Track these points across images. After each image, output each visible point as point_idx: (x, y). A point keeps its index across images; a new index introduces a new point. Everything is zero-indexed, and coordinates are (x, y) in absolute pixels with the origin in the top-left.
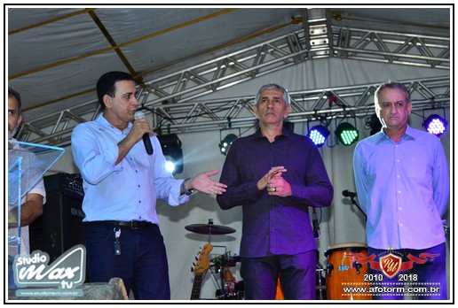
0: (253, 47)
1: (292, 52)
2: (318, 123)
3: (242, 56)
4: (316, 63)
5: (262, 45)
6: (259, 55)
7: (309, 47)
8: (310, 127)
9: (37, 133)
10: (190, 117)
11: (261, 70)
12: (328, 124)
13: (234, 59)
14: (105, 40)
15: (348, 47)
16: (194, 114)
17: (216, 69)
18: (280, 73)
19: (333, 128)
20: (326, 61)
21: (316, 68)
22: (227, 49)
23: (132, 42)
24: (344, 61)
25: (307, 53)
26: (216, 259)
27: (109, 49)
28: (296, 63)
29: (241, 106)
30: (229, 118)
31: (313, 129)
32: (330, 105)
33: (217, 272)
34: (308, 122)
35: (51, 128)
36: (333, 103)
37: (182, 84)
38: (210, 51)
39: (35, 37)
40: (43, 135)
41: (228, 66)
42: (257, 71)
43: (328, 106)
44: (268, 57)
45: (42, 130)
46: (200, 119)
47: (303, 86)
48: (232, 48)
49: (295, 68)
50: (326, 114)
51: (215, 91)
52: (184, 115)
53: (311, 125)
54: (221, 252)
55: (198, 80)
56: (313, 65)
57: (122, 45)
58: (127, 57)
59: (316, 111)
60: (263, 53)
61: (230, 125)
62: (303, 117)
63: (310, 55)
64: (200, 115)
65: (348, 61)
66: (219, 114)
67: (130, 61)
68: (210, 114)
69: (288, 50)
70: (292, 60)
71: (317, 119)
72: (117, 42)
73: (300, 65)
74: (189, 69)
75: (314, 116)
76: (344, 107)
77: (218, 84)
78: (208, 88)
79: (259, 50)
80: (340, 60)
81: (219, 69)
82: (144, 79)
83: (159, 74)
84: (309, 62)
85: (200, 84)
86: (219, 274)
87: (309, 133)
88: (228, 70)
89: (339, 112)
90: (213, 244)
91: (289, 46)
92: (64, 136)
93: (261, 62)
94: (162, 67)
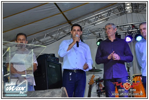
0: (106, 11)
1: (120, 12)
2: (129, 35)
3: (103, 14)
4: (127, 15)
5: (109, 10)
6: (109, 13)
7: (125, 10)
8: (126, 36)
9: (38, 41)
10: (87, 34)
11: (109, 18)
12: (132, 35)
13: (100, 15)
14: (59, 10)
15: (138, 9)
16: (88, 33)
17: (95, 18)
18: (116, 18)
19: (134, 36)
20: (131, 14)
21: (127, 16)
22: (98, 12)
23: (67, 11)
24: (137, 14)
25: (124, 12)
26: (96, 80)
27: (60, 13)
28: (121, 15)
29: (103, 30)
30: (99, 34)
31: (127, 36)
32: (133, 28)
33: (97, 84)
34: (125, 34)
35: (43, 39)
36: (134, 28)
37: (84, 24)
38: (93, 12)
39: (36, 10)
40: (40, 42)
41: (99, 17)
42: (108, 18)
43: (132, 29)
44: (112, 13)
45: (40, 40)
46: (90, 35)
47: (123, 23)
48: (100, 11)
49: (121, 17)
50: (131, 31)
51: (95, 25)
52: (85, 34)
53: (127, 35)
54: (98, 77)
55: (89, 22)
56: (126, 15)
57: (64, 12)
58: (66, 16)
59: (128, 30)
60: (110, 12)
61: (100, 36)
62: (124, 33)
63: (125, 12)
64: (90, 33)
65: (138, 14)
66: (96, 33)
67: (67, 17)
68: (93, 33)
69: (118, 11)
70: (119, 14)
71: (128, 33)
72: (63, 11)
73: (122, 16)
74: (86, 19)
75: (127, 32)
76: (137, 29)
77: (96, 23)
78: (92, 24)
79: (108, 12)
80: (136, 14)
81: (96, 18)
82: (72, 22)
83: (76, 21)
84: (125, 15)
85: (90, 23)
86: (97, 85)
87: (126, 38)
88: (99, 18)
89: (136, 31)
90: (95, 75)
91: (118, 9)
92: (47, 42)
93: (109, 15)
94: (77, 18)
